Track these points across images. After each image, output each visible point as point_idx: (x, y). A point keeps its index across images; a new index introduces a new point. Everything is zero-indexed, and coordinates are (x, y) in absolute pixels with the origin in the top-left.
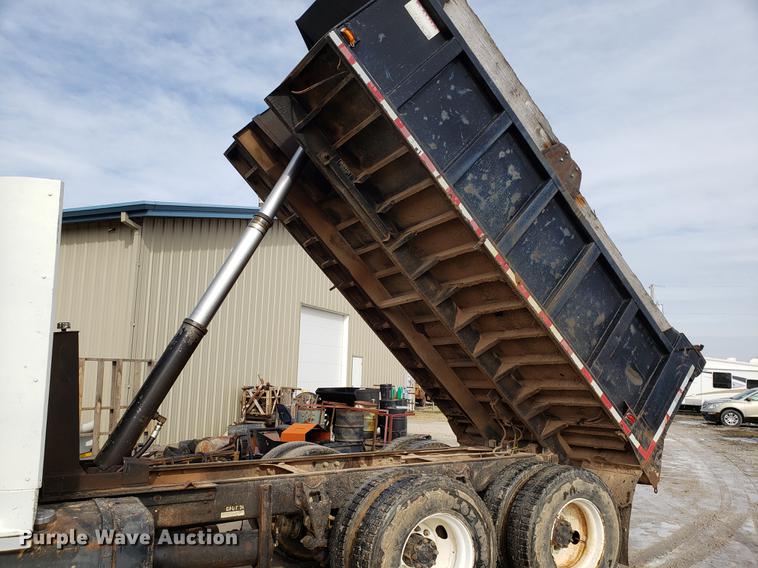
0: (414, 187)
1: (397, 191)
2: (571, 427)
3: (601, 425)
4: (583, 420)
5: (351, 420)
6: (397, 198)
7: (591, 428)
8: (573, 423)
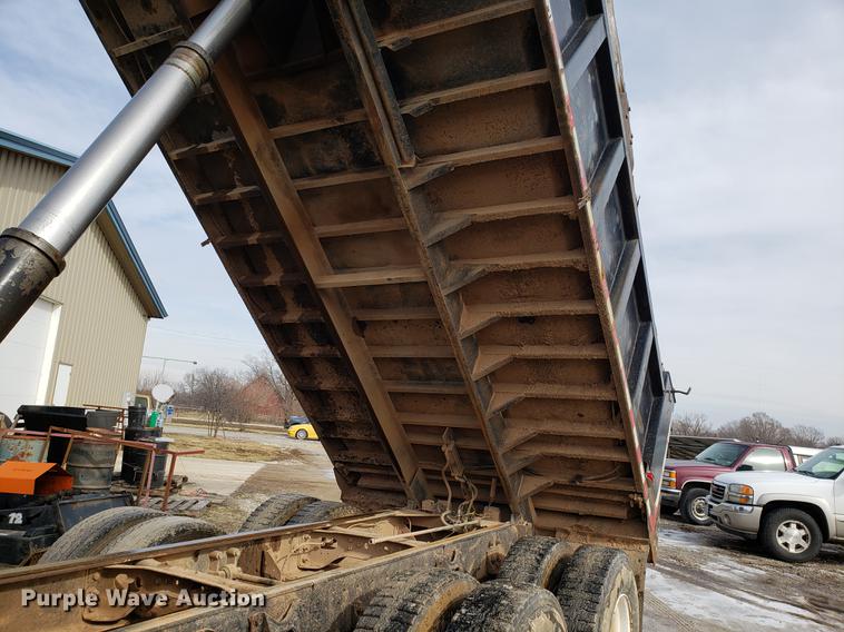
0: (496, 82)
1: (446, 85)
2: (557, 485)
3: (611, 486)
4: (579, 478)
5: (98, 457)
6: (446, 96)
7: (591, 489)
8: (563, 480)
